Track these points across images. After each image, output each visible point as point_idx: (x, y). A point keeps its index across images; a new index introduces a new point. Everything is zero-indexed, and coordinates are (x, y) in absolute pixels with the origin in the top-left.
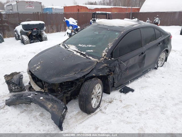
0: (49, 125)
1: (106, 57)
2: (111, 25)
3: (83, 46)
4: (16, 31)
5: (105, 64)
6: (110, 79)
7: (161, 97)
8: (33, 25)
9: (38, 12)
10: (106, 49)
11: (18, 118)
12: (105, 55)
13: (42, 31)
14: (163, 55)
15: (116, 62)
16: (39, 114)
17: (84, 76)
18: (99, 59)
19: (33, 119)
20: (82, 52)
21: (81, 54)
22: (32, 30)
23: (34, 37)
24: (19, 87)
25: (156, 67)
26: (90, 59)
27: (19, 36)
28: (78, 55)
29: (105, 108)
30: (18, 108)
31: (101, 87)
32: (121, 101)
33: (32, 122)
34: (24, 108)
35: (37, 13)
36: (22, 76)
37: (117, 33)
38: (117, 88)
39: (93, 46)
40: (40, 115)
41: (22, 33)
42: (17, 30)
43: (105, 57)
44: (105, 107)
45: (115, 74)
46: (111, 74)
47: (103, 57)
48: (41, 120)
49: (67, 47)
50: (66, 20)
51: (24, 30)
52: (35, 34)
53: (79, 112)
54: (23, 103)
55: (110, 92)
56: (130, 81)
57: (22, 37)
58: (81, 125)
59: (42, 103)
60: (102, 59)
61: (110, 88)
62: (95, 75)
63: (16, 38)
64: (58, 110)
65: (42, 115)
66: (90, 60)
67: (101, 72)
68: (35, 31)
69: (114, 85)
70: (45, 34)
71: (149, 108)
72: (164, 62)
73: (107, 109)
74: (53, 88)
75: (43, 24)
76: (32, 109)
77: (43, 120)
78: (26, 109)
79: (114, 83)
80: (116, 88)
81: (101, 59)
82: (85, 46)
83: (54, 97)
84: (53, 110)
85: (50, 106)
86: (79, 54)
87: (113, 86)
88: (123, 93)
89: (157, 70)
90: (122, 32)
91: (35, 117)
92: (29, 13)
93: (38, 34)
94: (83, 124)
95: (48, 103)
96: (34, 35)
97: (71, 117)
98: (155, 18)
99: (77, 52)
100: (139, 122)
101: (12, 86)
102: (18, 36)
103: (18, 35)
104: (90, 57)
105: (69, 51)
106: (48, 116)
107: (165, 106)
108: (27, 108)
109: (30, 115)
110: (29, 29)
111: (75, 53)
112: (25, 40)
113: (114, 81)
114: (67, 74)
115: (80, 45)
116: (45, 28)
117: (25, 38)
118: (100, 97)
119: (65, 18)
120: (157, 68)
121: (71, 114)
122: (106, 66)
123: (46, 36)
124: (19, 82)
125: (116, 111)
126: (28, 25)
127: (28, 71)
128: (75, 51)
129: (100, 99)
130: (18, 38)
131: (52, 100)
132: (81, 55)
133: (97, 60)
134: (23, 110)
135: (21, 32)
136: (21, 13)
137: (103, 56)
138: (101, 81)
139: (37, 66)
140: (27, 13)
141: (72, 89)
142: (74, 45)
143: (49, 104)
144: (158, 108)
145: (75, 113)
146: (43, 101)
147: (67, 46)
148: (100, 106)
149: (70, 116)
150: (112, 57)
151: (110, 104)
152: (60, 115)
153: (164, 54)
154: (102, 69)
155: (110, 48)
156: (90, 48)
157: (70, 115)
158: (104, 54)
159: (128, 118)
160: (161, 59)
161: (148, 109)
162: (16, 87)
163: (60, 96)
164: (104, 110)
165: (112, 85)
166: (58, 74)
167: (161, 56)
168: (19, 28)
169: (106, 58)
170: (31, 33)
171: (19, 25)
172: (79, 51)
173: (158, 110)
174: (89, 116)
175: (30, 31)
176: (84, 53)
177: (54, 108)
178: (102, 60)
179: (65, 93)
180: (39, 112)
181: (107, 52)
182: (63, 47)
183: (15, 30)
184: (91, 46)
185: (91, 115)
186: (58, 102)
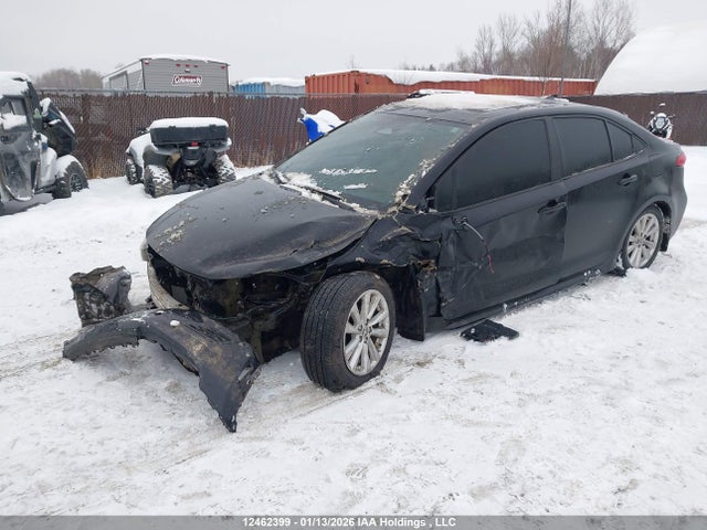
0: (192, 416)
1: (409, 202)
2: (441, 107)
3: (337, 173)
4: (131, 155)
5: (403, 228)
6: (426, 285)
7: (617, 358)
8: (189, 130)
9: (211, 93)
10: (410, 178)
11: (95, 392)
12: (404, 197)
13: (218, 151)
14: (648, 225)
15: (447, 224)
16: (166, 384)
17: (324, 260)
18: (383, 209)
19: (144, 398)
20: (330, 192)
21: (326, 196)
22: (183, 147)
23: (189, 175)
24: (112, 307)
25: (620, 265)
26: (351, 209)
27: (138, 170)
28: (313, 200)
29: (398, 380)
30: (100, 367)
31: (385, 305)
32: (461, 363)
33: (140, 404)
34: (121, 369)
35: (207, 95)
36: (129, 277)
37: (455, 130)
38: (454, 325)
39: (368, 171)
40: (168, 389)
41: (149, 157)
42: (134, 148)
43: (404, 204)
44: (401, 375)
45: (444, 269)
46: (426, 265)
47: (398, 204)
48: (170, 401)
49: (282, 179)
50: (307, 116)
51: (155, 148)
52: (192, 163)
53: (303, 386)
54: (116, 344)
55: (427, 335)
56: (505, 306)
57: (148, 171)
58: (302, 420)
59: (176, 337)
60: (395, 208)
61: (425, 318)
62: (362, 260)
63: (129, 179)
64: (224, 363)
65: (174, 388)
66: (351, 213)
67: (387, 254)
68: (194, 151)
69: (442, 312)
70: (227, 164)
71: (562, 388)
72: (655, 254)
73: (402, 383)
74: (220, 301)
75: (224, 127)
76: (145, 372)
77: (176, 402)
78: (128, 371)
79: (440, 300)
80: (450, 322)
81: (390, 210)
82: (343, 172)
83: (217, 326)
84: (210, 361)
85: (199, 347)
86: (317, 197)
87: (438, 314)
88: (476, 340)
89: (624, 279)
90: (473, 126)
91: (151, 392)
92: (179, 95)
93: (206, 165)
94: (309, 418)
95: (195, 337)
96: (188, 167)
97: (274, 400)
98: (653, 116)
99: (313, 191)
100: (510, 422)
101: (91, 302)
102: (136, 172)
103: (137, 166)
104: (353, 205)
105: (286, 189)
106: (194, 393)
107: (627, 383)
108: (131, 368)
109: (138, 387)
110: (175, 146)
111: (305, 193)
112: (159, 181)
113: (441, 295)
114: (268, 253)
115: (324, 171)
116: (229, 142)
117: (160, 174)
118: (384, 343)
119: (303, 111)
120: (625, 271)
121: (275, 392)
122: (408, 234)
123: (231, 172)
124: (117, 296)
125: (434, 390)
126: (172, 129)
127: (143, 251)
128: (307, 188)
129: (382, 348)
130: (134, 179)
131: (210, 334)
132: (323, 199)
133: (375, 212)
134: (116, 373)
135: (145, 156)
136: (153, 95)
137: (397, 200)
138: (384, 284)
139: (176, 231)
140: (174, 95)
141: (282, 305)
142: (307, 171)
143: (198, 343)
144: (596, 388)
145: (287, 388)
146: (178, 332)
147: (284, 176)
148: (382, 372)
149: (270, 396)
150: (431, 205)
151: (417, 369)
152: (232, 378)
153: (654, 220)
154: (389, 241)
155: (424, 173)
156: (358, 178)
157: (272, 393)
158: (400, 193)
159: (473, 409)
160: (638, 237)
161: (557, 388)
162: (103, 307)
163: (241, 325)
164: (390, 385)
165: (434, 309)
166: (238, 253)
167: (638, 224)
168: (141, 144)
169: (410, 207)
170: (180, 160)
171: (141, 134)
172: (321, 189)
173: (596, 393)
174: (335, 398)
175: (176, 150)
176: (336, 194)
177: (214, 355)
178: (394, 212)
179: (256, 316)
180: (166, 379)
181: (412, 188)
182: (272, 182)
183: (128, 151)
184: (360, 171)
185: (341, 397)
186: (228, 339)
